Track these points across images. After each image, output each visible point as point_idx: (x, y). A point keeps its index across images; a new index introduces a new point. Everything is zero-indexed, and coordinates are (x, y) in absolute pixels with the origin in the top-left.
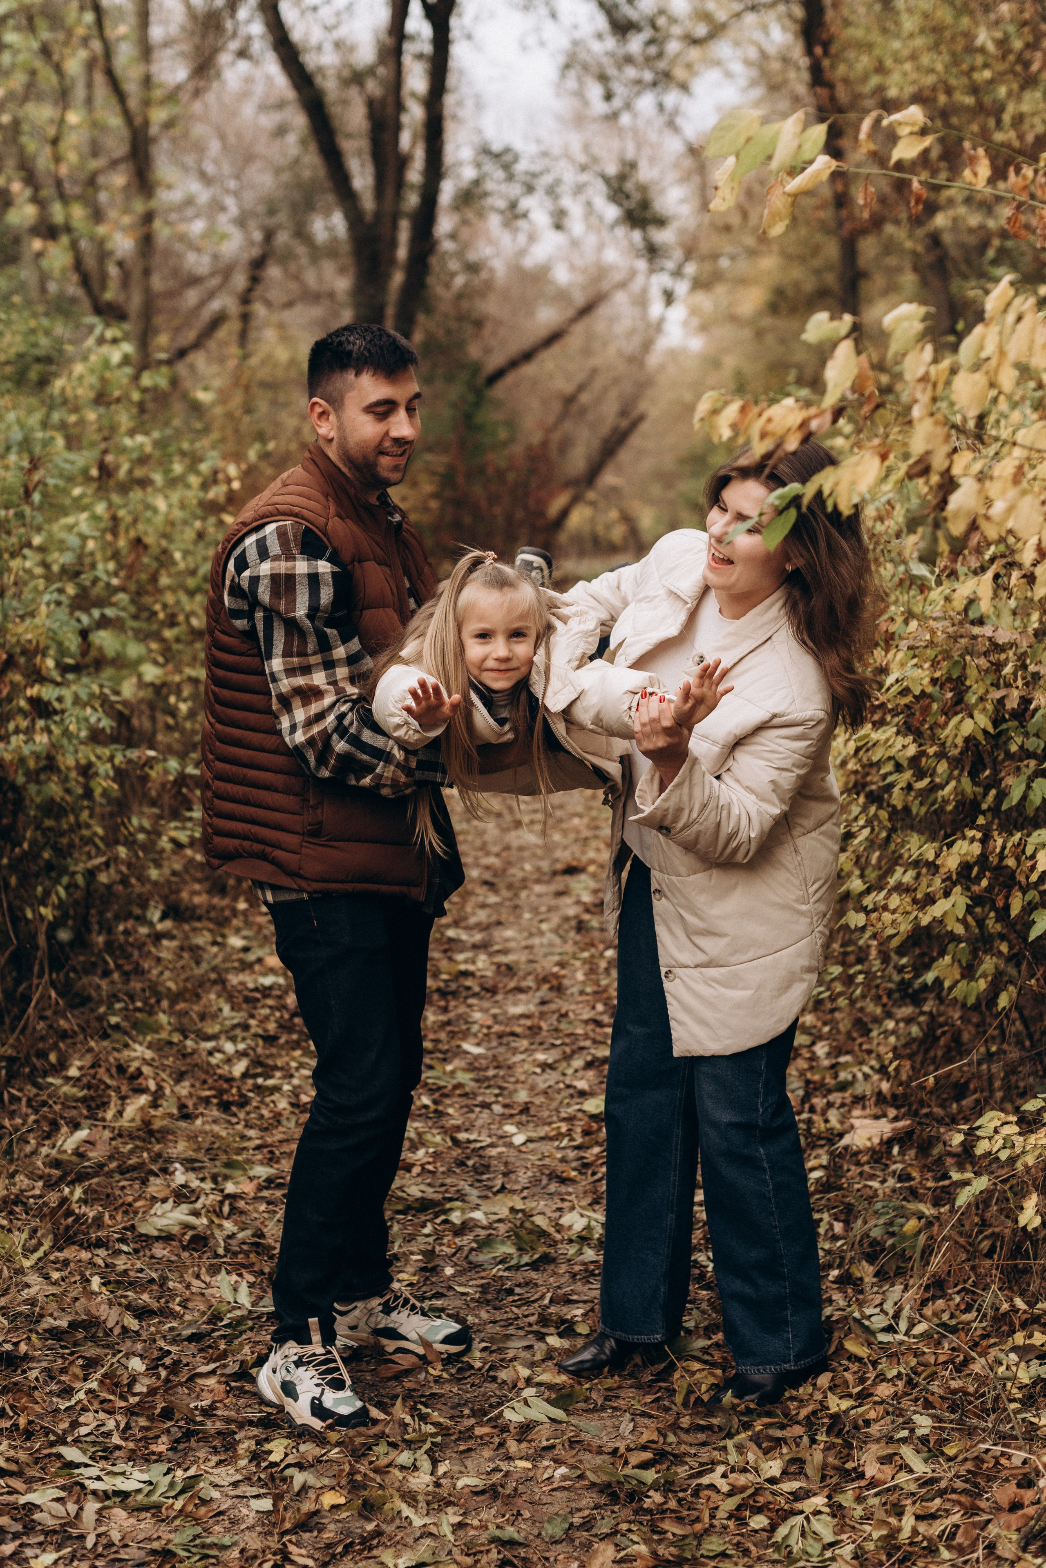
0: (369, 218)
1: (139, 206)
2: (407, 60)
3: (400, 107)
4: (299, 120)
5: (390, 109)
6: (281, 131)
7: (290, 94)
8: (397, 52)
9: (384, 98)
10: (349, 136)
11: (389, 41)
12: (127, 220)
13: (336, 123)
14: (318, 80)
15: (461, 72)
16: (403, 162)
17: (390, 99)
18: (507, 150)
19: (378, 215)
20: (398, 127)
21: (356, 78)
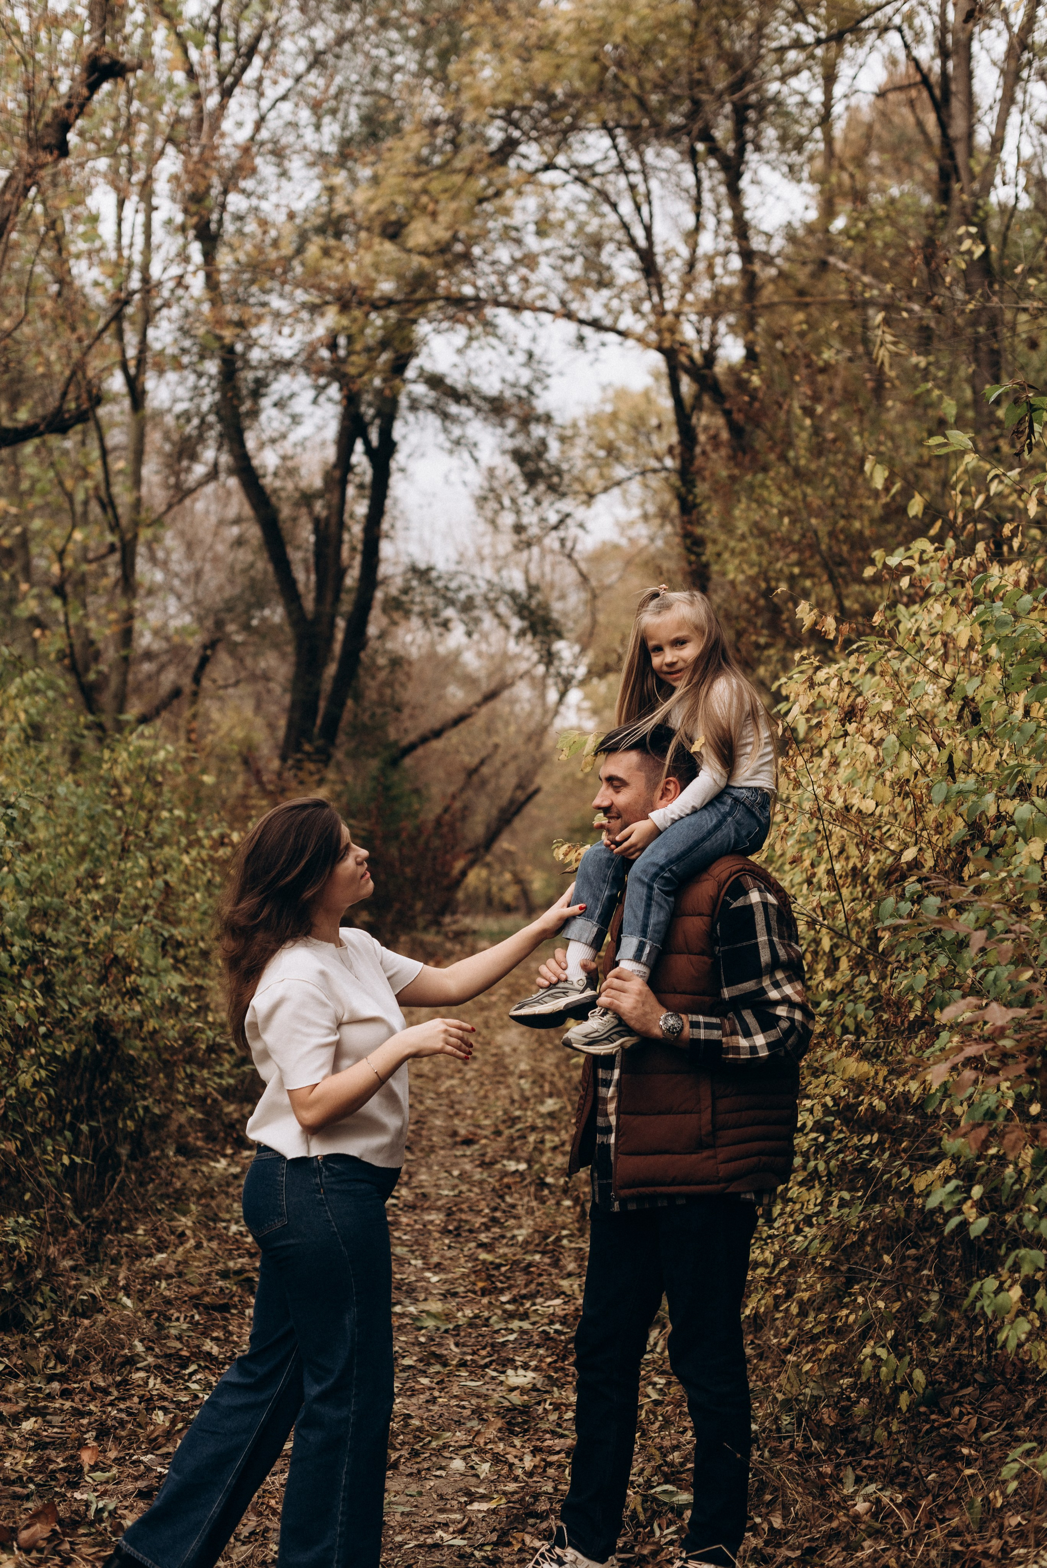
0: (310, 616)
1: (123, 605)
2: (351, 491)
3: (342, 526)
4: (254, 532)
5: (333, 528)
6: (239, 542)
7: (248, 511)
8: (343, 483)
9: (328, 518)
10: (298, 548)
11: (337, 474)
12: (113, 616)
13: (287, 538)
14: (274, 500)
15: (396, 501)
16: (341, 573)
17: (334, 521)
18: (430, 569)
19: (318, 614)
20: (340, 542)
21: (306, 498)
